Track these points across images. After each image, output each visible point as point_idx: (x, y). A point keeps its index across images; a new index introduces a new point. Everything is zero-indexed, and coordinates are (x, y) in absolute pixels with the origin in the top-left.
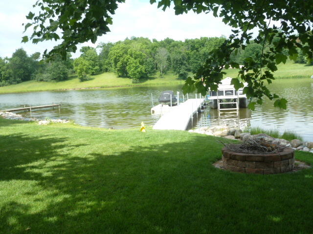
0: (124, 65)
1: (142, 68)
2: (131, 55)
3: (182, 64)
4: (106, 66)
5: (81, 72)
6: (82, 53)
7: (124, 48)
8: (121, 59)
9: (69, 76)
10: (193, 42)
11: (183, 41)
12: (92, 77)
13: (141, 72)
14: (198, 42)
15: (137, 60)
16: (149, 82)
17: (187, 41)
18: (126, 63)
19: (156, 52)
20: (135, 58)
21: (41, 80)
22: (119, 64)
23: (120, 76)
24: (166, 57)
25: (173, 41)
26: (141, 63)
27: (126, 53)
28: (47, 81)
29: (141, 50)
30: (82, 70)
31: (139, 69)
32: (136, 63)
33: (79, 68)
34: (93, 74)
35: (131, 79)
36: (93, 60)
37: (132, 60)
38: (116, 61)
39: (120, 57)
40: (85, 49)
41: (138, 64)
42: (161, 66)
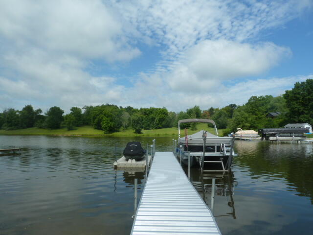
0: (100, 121)
1: (112, 124)
2: (105, 115)
3: (138, 123)
4: (87, 121)
5: (69, 124)
6: (71, 111)
7: (100, 110)
8: (98, 117)
9: (61, 126)
10: (145, 110)
11: (139, 109)
12: (77, 128)
13: (110, 127)
14: (148, 110)
15: (109, 119)
16: (116, 134)
17: (141, 109)
18: (101, 120)
19: (121, 114)
20: (107, 117)
21: (41, 128)
22: (96, 120)
23: (96, 129)
24: (128, 118)
25: (132, 108)
26: (111, 121)
27: (101, 113)
28: (44, 128)
29: (111, 112)
31: (109, 125)
32: (107, 120)
33: (68, 121)
34: (77, 126)
35: (104, 131)
36: (78, 117)
37: (105, 118)
38: (94, 118)
39: (97, 115)
40: (73, 109)
41: (109, 121)
42: (124, 124)
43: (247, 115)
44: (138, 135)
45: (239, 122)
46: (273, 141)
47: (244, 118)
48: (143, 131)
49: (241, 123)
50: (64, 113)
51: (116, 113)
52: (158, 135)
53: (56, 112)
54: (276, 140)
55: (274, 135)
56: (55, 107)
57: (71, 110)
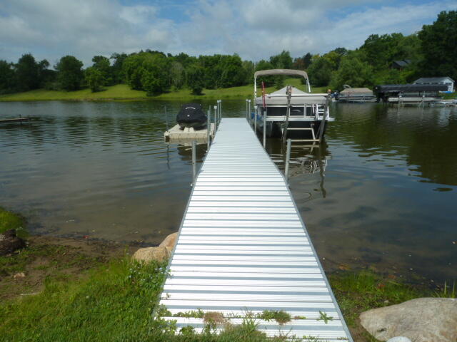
0: (139, 76)
1: (157, 81)
2: (145, 68)
3: (196, 79)
4: (119, 78)
5: (93, 82)
6: (93, 63)
7: (138, 60)
8: (135, 71)
9: (81, 86)
10: (207, 58)
11: (198, 57)
12: (105, 88)
13: (155, 85)
15: (152, 73)
16: (163, 96)
17: (201, 57)
18: (140, 75)
19: (171, 66)
20: (150, 71)
21: (51, 89)
22: (134, 75)
23: (134, 89)
24: (180, 72)
25: (187, 56)
26: (156, 76)
27: (140, 64)
28: (56, 90)
29: (155, 63)
30: (94, 80)
31: (153, 82)
32: (150, 76)
33: (90, 77)
34: (106, 85)
35: (146, 93)
36: (106, 71)
37: (146, 72)
38: (130, 73)
39: (134, 68)
40: (97, 59)
41: (153, 77)
42: (176, 80)
43: (360, 64)
44: (198, 97)
45: (348, 75)
46: (393, 103)
47: (356, 69)
48: (205, 91)
49: (350, 77)
50: (82, 65)
51: (164, 64)
52: (228, 97)
53: (70, 64)
54: (397, 102)
55: (395, 95)
56: (68, 57)
57: (93, 60)
